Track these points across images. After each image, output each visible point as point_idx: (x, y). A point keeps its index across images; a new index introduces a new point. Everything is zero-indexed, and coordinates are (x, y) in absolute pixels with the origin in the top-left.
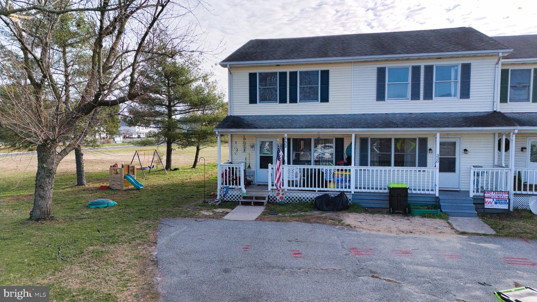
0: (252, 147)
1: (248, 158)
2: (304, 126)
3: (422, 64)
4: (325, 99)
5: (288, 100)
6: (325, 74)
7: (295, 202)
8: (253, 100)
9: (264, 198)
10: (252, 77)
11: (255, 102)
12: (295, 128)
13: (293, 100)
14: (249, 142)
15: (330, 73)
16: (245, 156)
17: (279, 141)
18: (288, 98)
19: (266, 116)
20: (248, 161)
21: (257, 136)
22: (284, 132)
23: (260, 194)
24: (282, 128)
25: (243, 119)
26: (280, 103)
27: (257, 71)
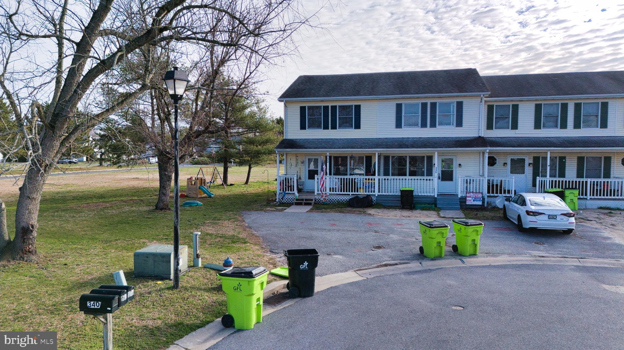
0: (303, 163)
1: (299, 172)
2: (341, 147)
3: (429, 101)
4: (358, 126)
5: (330, 127)
6: (358, 108)
7: (334, 203)
8: (303, 127)
9: (312, 200)
10: (303, 109)
11: (305, 129)
12: (334, 148)
13: (334, 127)
14: (300, 159)
15: (361, 107)
16: (297, 170)
17: (323, 158)
18: (330, 126)
19: (313, 139)
20: (299, 173)
21: (306, 155)
22: (327, 151)
23: (309, 197)
24: (325, 148)
25: (295, 142)
26: (323, 129)
27: (306, 105)
